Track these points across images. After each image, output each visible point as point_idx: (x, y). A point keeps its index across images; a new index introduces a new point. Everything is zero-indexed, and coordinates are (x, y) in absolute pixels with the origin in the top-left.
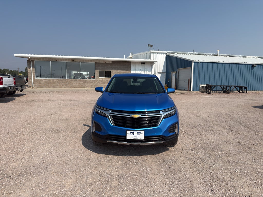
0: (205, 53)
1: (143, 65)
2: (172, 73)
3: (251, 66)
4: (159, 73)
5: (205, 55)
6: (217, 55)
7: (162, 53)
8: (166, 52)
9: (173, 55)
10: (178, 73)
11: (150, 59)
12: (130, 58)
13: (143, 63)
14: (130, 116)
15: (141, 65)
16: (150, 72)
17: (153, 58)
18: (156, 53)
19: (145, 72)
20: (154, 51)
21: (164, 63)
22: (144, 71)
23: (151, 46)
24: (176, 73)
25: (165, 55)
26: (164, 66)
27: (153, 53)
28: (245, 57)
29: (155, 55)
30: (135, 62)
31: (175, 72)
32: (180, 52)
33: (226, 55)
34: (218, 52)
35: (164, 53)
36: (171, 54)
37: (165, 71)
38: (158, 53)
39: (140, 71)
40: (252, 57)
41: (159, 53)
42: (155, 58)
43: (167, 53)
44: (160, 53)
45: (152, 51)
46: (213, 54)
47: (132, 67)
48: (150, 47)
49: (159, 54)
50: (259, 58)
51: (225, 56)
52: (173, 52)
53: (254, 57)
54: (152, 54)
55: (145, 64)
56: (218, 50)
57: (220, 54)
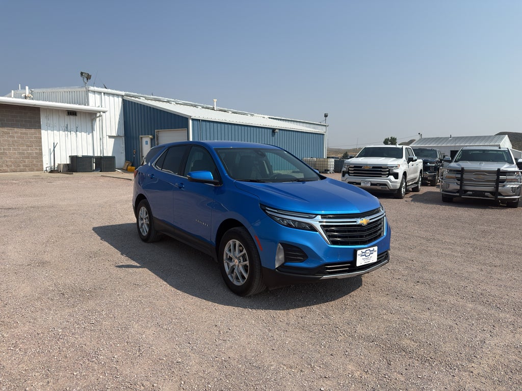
0: (193, 103)
1: (72, 117)
2: (141, 138)
3: (271, 131)
4: (110, 137)
5: (195, 106)
6: (213, 109)
7: (113, 95)
8: (123, 93)
9: (137, 99)
10: (157, 139)
11: (88, 105)
12: (25, 97)
13: (72, 113)
14: (355, 222)
15: (65, 116)
16: (89, 134)
17: (94, 102)
18: (100, 93)
19: (78, 133)
20: (96, 89)
21: (120, 116)
22: (75, 130)
23: (89, 77)
24: (151, 139)
25: (120, 99)
26: (119, 122)
27: (94, 92)
28: (252, 115)
29: (97, 96)
30: (50, 109)
31: (151, 136)
32: (149, 96)
33: (226, 109)
34: (215, 103)
35: (118, 95)
36: (133, 98)
37: (122, 133)
38: (104, 93)
39: (65, 131)
40: (260, 115)
41: (107, 93)
42: (98, 103)
43: (124, 95)
44: (109, 94)
45: (92, 88)
46: (207, 106)
47: (43, 121)
48: (85, 79)
49: (106, 96)
50: (269, 118)
51: (225, 111)
52: (136, 94)
53: (264, 116)
54: (91, 95)
55: (78, 114)
56: (215, 100)
57: (219, 108)
